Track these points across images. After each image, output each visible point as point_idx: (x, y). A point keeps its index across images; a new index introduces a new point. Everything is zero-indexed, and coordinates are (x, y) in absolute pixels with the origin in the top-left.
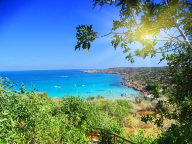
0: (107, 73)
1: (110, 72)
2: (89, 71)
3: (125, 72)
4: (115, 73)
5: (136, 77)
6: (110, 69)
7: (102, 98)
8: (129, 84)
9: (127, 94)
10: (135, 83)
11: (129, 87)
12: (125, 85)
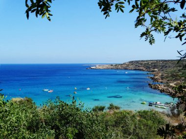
0: (126, 69)
1: (131, 67)
2: (98, 67)
3: (155, 67)
4: (139, 70)
5: (173, 76)
6: (132, 63)
7: (117, 108)
8: (162, 87)
9: (158, 102)
10: (172, 84)
11: (162, 91)
12: (155, 88)
